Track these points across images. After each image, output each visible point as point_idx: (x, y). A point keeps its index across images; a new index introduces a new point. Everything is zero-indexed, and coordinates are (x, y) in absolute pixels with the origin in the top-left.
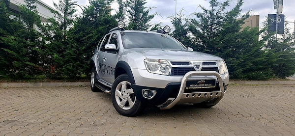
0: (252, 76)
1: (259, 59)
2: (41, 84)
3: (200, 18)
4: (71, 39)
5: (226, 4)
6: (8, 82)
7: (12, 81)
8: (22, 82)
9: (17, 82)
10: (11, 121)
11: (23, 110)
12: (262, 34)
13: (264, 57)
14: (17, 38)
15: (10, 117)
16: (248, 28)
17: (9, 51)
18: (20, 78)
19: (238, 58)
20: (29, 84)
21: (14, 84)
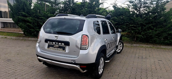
3: (132, 4)
14: (33, 18)
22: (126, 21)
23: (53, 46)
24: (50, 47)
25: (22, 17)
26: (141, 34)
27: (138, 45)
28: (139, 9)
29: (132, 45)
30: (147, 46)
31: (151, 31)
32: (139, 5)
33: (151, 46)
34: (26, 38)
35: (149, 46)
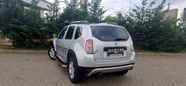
0: (168, 50)
1: (173, 39)
2: (40, 51)
3: (135, 12)
4: (56, 27)
5: (153, 3)
6: (23, 49)
7: (26, 49)
8: (31, 50)
9: (28, 49)
10: (18, 78)
11: (26, 70)
12: (179, 22)
13: (177, 38)
14: (27, 26)
15: (19, 75)
16: (169, 17)
17: (24, 34)
18: (29, 47)
19: (159, 38)
20: (34, 51)
21: (26, 51)
22: (131, 30)
23: (113, 53)
24: (110, 55)
25: (14, 25)
26: (145, 42)
27: (142, 53)
28: (142, 18)
29: (137, 54)
30: (151, 54)
31: (154, 39)
32: (142, 14)
33: (155, 53)
34: (17, 50)
35: (153, 54)
